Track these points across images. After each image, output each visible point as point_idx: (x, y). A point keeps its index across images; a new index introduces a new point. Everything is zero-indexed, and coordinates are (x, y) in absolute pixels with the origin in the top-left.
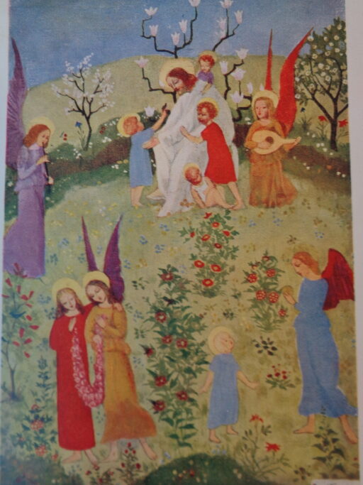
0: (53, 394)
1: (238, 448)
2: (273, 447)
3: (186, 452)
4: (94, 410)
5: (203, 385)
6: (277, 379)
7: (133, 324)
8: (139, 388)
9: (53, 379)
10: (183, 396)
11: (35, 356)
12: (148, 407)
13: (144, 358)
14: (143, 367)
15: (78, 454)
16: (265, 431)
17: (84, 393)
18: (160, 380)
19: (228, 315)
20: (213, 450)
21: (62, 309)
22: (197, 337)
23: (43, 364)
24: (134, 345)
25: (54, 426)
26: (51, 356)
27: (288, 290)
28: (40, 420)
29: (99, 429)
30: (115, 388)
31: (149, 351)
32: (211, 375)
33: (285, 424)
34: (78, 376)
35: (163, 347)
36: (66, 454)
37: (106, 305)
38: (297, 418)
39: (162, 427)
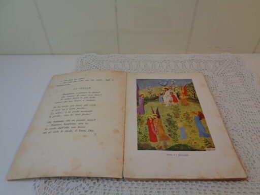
0: (148, 132)
1: (188, 143)
2: (195, 143)
3: (177, 143)
4: (157, 136)
5: (178, 132)
6: (193, 131)
7: (163, 122)
8: (166, 132)
9: (148, 130)
10: (175, 134)
11: (144, 126)
12: (168, 135)
13: (166, 127)
14: (166, 129)
15: (154, 143)
16: (193, 140)
17: (154, 132)
18: (169, 131)
19: (181, 121)
20: (183, 143)
21: (149, 119)
22: (176, 124)
23: (146, 127)
24: (164, 125)
25: (149, 138)
26: (147, 126)
27: (192, 117)
28: (145, 136)
29: (158, 139)
30: (161, 132)
31: (166, 126)
32: (180, 131)
33: (197, 139)
34: (153, 130)
35: (169, 125)
36: (151, 143)
37: (157, 119)
38: (199, 138)
39: (171, 139)
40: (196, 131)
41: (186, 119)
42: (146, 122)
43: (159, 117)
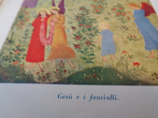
0: (28, 41)
1: (118, 64)
3: (91, 66)
4: (46, 47)
5: (98, 40)
6: (132, 38)
7: (67, 20)
8: (68, 39)
9: (30, 35)
10: (88, 43)
11: (25, 28)
12: (72, 47)
13: (71, 30)
14: (70, 33)
15: (34, 64)
16: (131, 57)
17: (43, 40)
18: (78, 37)
19: (106, 19)
20: (105, 65)
22: (94, 25)
23: (27, 30)
24: (67, 25)
25: (26, 52)
26: (31, 28)
27: (129, 12)
28: (19, 49)
29: (47, 54)
30: (57, 39)
31: (73, 28)
32: (101, 36)
33: (140, 54)
34: (41, 35)
35: (80, 26)
36: (28, 64)
37: (57, 15)
38: (146, 53)
40: (138, 37)
41: (117, 16)
42: (32, 20)
43: (62, 11)
